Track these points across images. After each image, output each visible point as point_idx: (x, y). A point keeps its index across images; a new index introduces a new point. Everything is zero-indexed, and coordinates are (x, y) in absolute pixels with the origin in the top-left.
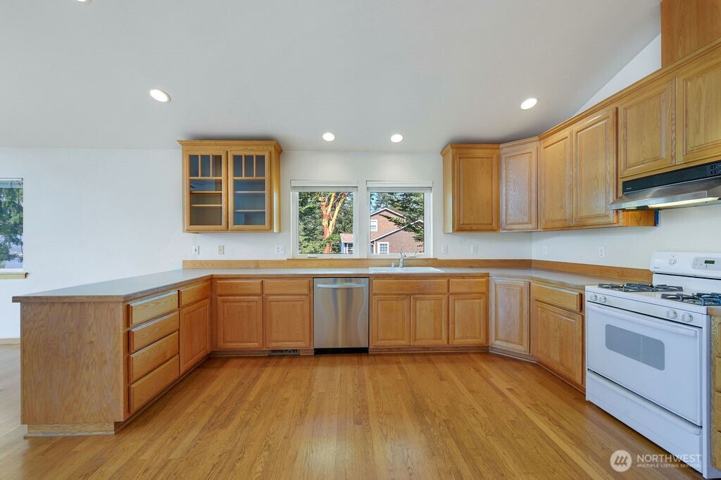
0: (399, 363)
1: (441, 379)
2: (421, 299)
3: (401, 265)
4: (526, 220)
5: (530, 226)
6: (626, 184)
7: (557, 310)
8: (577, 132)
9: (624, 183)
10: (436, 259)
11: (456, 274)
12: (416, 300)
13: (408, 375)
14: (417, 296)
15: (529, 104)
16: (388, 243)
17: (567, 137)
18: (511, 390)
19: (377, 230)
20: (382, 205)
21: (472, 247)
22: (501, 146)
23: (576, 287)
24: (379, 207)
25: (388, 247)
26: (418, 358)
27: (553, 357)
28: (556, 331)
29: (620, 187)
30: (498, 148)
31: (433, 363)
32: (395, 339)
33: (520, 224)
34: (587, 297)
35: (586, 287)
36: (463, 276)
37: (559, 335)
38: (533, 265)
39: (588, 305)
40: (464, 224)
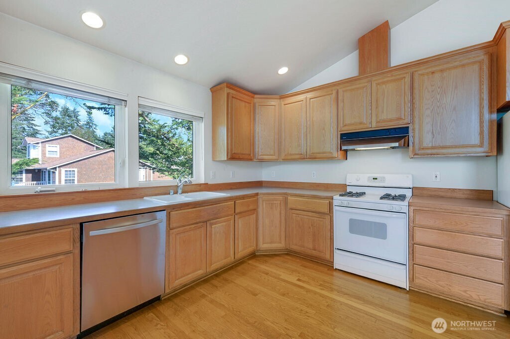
0: (203, 296)
1: (255, 295)
2: (215, 223)
3: (180, 191)
4: (272, 153)
5: (274, 157)
6: (342, 135)
7: (310, 214)
8: (310, 99)
9: (341, 134)
10: (207, 184)
11: (239, 196)
12: (211, 224)
13: (226, 306)
14: (212, 221)
15: (283, 71)
16: (76, 170)
17: (303, 101)
18: (299, 280)
19: (58, 156)
20: (60, 131)
21: (231, 172)
22: (256, 96)
23: (326, 198)
24: (56, 132)
25: (76, 175)
26: (215, 282)
27: (307, 246)
28: (310, 228)
29: (339, 136)
30: (253, 97)
31: (232, 282)
32: (194, 272)
33: (268, 155)
34: (335, 203)
35: (334, 197)
36: (243, 197)
37: (312, 230)
38: (263, 185)
39: (335, 208)
40: (234, 153)
